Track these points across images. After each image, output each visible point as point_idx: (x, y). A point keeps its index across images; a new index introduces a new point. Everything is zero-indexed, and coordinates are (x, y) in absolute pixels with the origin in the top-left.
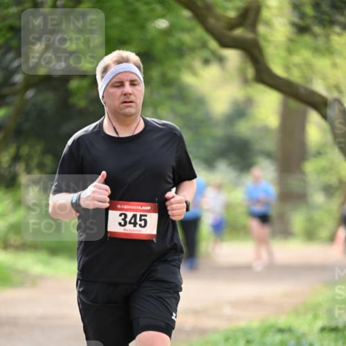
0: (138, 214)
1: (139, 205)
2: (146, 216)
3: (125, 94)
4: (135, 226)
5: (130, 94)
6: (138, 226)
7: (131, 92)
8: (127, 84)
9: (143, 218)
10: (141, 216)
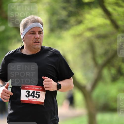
0: (35, 91)
1: (36, 87)
2: (39, 92)
3: (36, 38)
4: (33, 97)
5: (39, 38)
6: (35, 97)
7: (39, 37)
8: (37, 33)
9: (38, 93)
10: (37, 92)
